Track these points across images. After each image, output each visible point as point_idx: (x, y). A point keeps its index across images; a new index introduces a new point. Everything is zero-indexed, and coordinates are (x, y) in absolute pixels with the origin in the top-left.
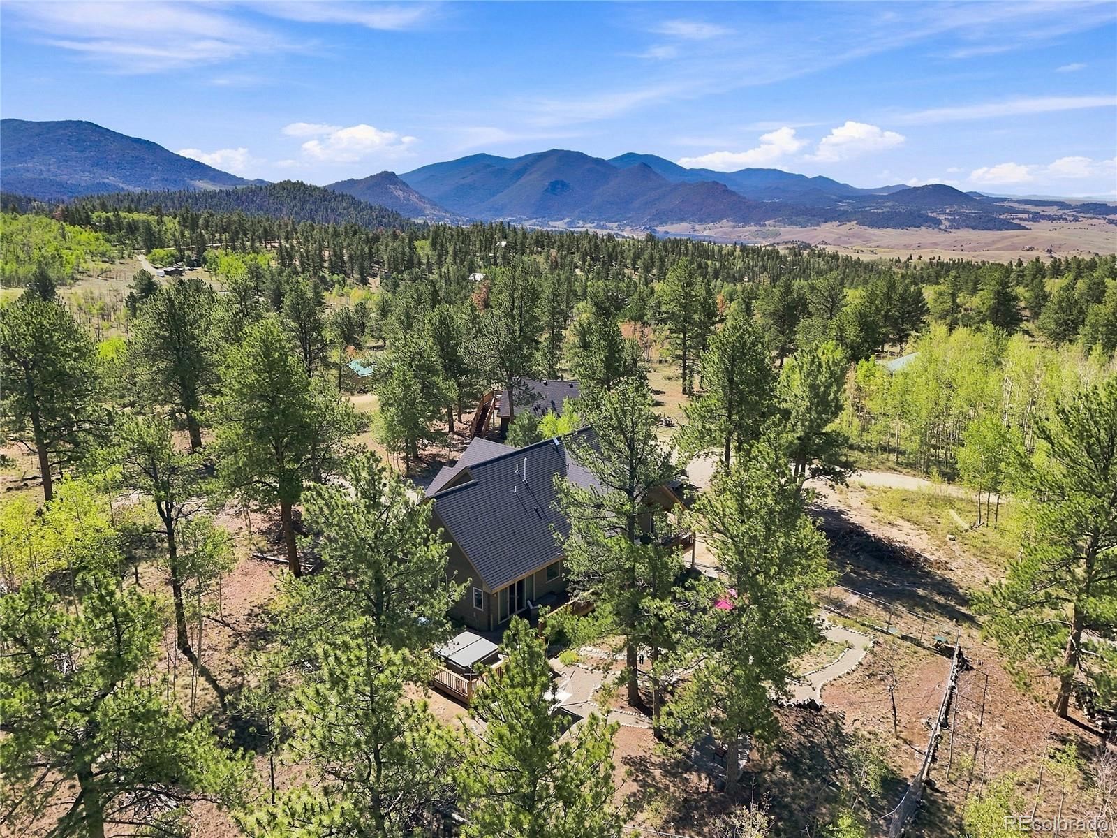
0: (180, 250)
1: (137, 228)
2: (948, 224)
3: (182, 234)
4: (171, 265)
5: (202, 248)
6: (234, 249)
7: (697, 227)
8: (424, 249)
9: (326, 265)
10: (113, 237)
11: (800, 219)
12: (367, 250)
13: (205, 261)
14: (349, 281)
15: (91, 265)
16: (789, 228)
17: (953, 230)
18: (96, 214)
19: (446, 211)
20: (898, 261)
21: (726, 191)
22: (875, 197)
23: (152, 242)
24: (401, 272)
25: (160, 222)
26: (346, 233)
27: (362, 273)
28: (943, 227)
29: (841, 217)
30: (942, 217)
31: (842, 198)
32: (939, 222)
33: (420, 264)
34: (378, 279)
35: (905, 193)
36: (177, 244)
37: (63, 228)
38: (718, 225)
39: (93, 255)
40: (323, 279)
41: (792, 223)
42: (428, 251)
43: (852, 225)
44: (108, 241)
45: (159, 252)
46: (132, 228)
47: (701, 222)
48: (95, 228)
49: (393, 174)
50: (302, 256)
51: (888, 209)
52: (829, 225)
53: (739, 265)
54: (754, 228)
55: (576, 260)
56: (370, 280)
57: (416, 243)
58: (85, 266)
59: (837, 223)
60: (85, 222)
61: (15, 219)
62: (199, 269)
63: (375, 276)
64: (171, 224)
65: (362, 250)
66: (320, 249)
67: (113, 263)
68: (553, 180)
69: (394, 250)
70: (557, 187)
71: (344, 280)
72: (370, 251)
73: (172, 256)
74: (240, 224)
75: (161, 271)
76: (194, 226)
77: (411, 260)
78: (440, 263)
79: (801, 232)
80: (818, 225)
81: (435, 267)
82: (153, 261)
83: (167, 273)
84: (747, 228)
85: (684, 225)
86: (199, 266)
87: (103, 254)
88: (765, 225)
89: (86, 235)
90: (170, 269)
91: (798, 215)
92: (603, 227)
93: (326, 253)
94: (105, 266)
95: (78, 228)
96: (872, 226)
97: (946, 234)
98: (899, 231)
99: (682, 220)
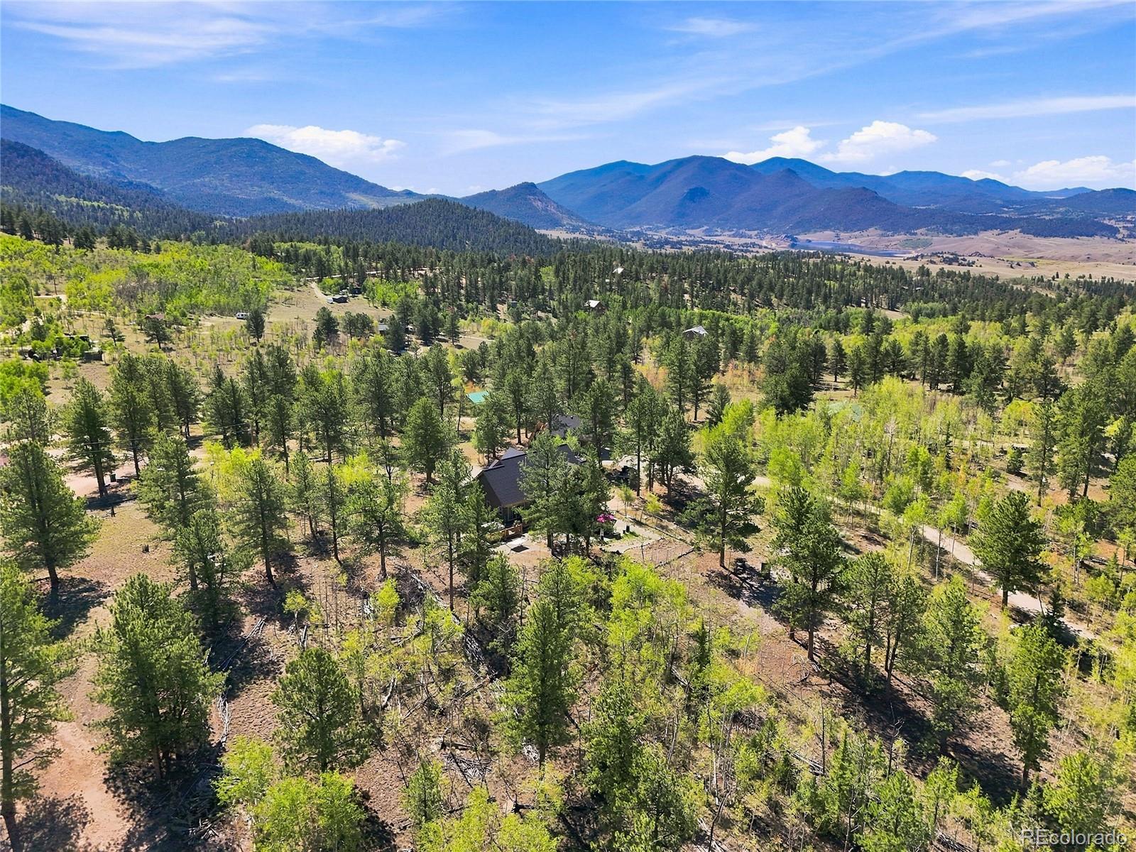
0: (344, 278)
1: (310, 259)
2: (1126, 232)
3: (346, 264)
4: (337, 292)
5: (362, 278)
6: (387, 278)
7: (842, 235)
8: (548, 276)
9: (462, 292)
10: (292, 267)
11: (956, 227)
12: (497, 280)
13: (365, 290)
14: (481, 308)
15: (277, 293)
16: (942, 237)
17: (1131, 240)
18: (277, 244)
19: (583, 221)
20: (1041, 280)
21: (876, 198)
22: (1049, 201)
23: (323, 271)
24: (525, 300)
25: (328, 252)
26: (482, 261)
27: (492, 301)
28: (1120, 236)
29: (1004, 225)
30: (1120, 225)
31: (1008, 203)
32: (1117, 231)
33: (543, 291)
34: (505, 307)
35: (1083, 197)
36: (341, 271)
37: (254, 260)
38: (865, 233)
39: (278, 283)
40: (460, 307)
41: (946, 231)
42: (552, 278)
43: (1015, 234)
44: (287, 270)
45: (327, 280)
46: (307, 259)
47: (846, 230)
48: (278, 259)
49: (533, 185)
50: (443, 286)
51: (1059, 216)
52: (989, 233)
53: (859, 286)
54: (902, 237)
55: (686, 286)
56: (499, 306)
57: (542, 270)
58: (273, 294)
59: (998, 231)
60: (270, 253)
61: (215, 250)
62: (360, 296)
63: (503, 302)
64: (337, 252)
65: (494, 279)
66: (459, 278)
67: (293, 291)
68: (693, 186)
69: (521, 279)
70: (696, 194)
71: (477, 308)
72: (500, 280)
73: (339, 284)
74: (393, 254)
75: (330, 298)
76: (355, 256)
77: (535, 288)
78: (561, 290)
79: (955, 242)
80: (976, 233)
81: (556, 293)
82: (323, 289)
83: (334, 300)
84: (896, 237)
85: (828, 233)
86: (360, 293)
87: (285, 283)
88: (915, 234)
89: (271, 265)
90: (337, 297)
91: (954, 223)
92: (742, 236)
93: (464, 281)
94: (288, 294)
95: (264, 259)
96: (1037, 234)
97: (1123, 245)
98: (1069, 240)
99: (826, 228)
